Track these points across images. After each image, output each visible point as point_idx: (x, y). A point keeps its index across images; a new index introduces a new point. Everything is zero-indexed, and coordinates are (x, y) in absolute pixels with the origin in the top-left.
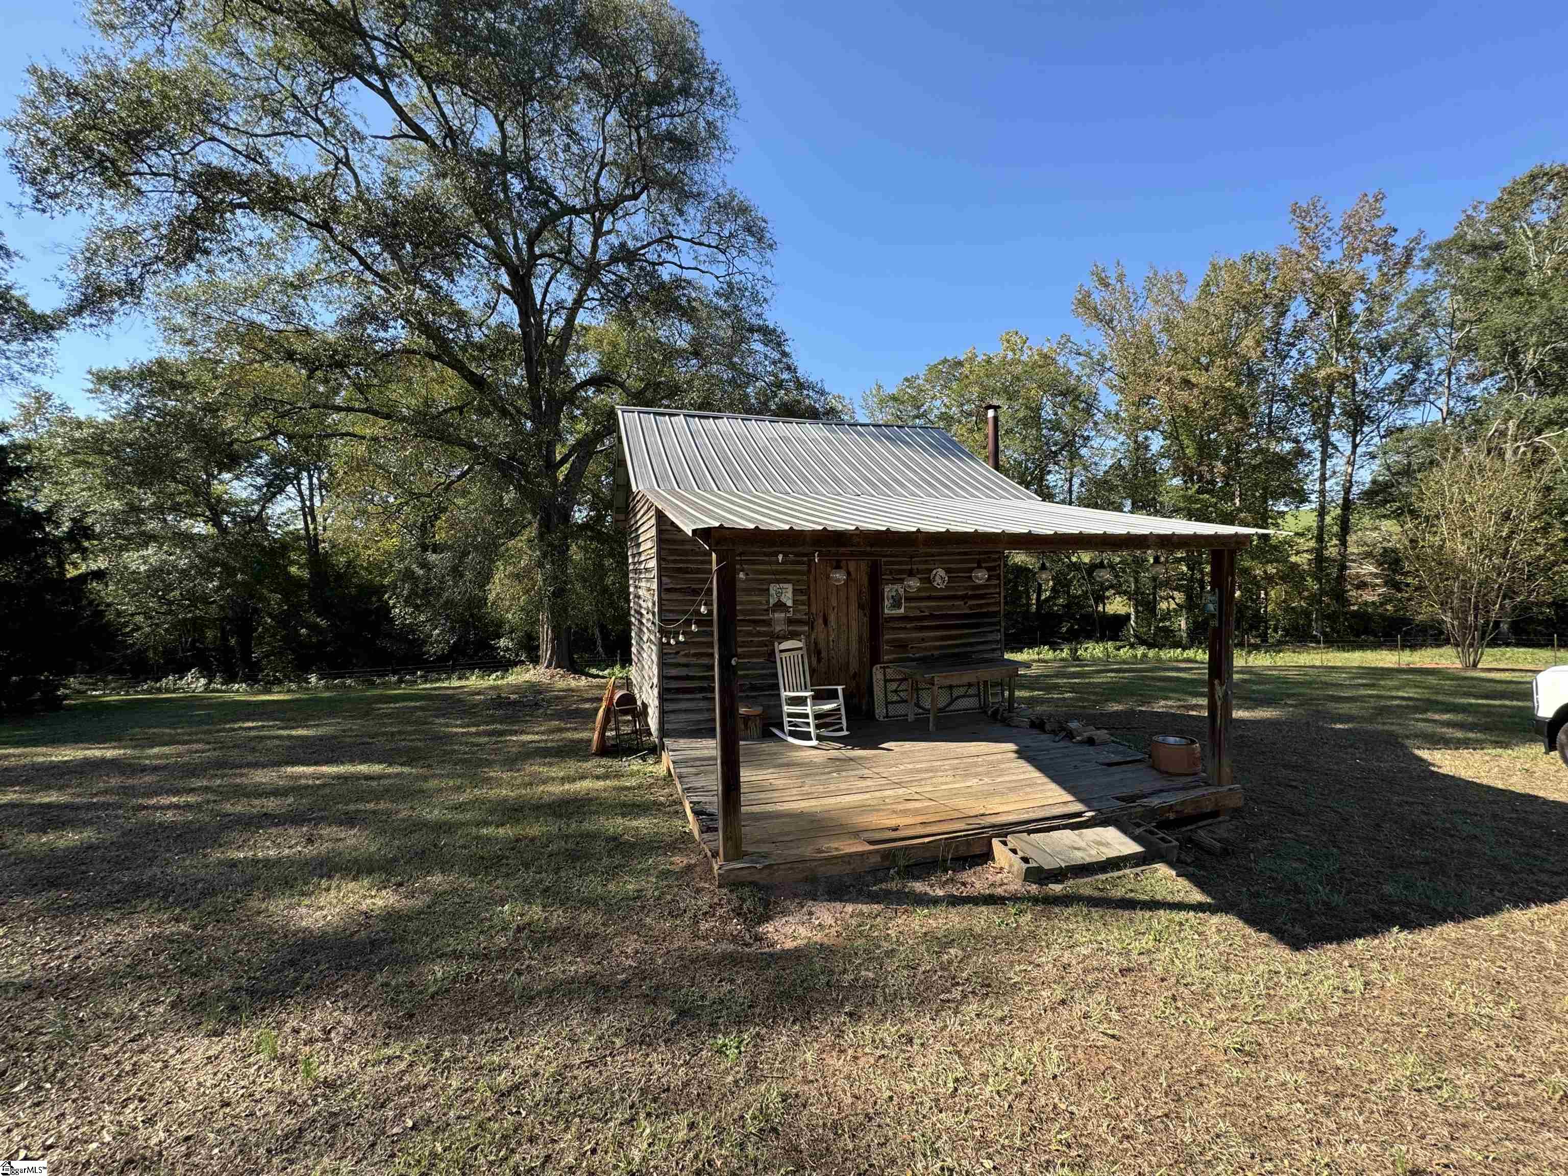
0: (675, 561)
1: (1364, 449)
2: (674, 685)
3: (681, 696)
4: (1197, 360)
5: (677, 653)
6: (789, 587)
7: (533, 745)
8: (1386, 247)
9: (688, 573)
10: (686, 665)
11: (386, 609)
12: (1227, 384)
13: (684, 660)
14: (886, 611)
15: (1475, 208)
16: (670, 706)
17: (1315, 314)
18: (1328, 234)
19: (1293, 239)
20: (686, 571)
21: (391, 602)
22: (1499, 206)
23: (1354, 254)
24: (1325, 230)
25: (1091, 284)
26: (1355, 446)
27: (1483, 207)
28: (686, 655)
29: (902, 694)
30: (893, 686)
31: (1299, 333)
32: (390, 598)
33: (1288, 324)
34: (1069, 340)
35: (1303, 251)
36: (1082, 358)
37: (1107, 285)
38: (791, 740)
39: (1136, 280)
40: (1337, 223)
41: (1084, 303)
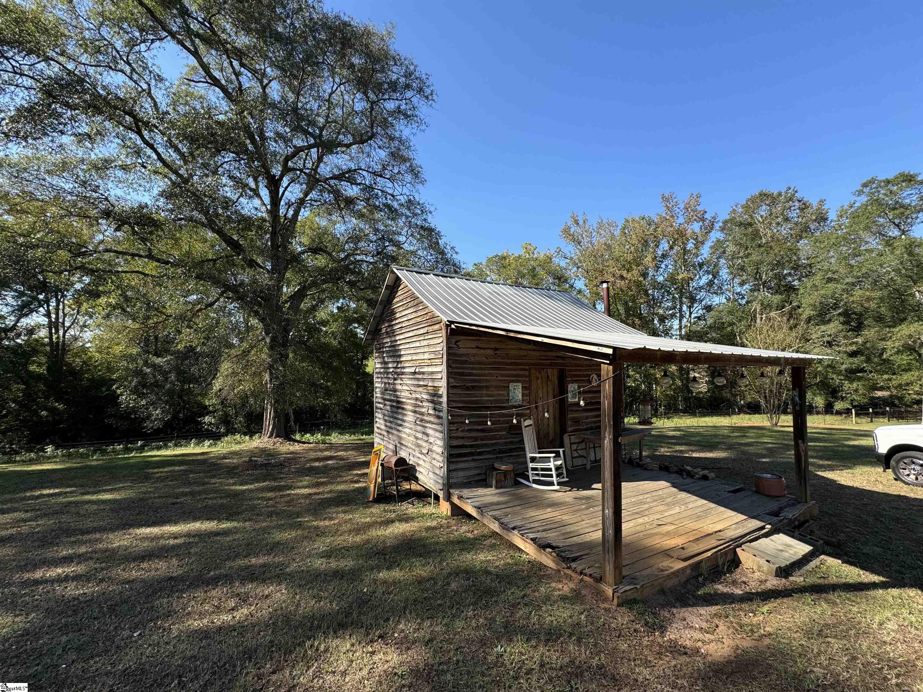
0: (457, 368)
1: (696, 315)
2: (455, 452)
3: (459, 459)
4: (624, 266)
5: (457, 429)
6: (520, 385)
7: (318, 497)
8: (703, 220)
9: (463, 376)
10: (462, 438)
11: (115, 397)
12: (640, 279)
13: (460, 434)
14: (569, 400)
15: (736, 206)
16: (453, 467)
17: (671, 248)
18: (678, 210)
19: (662, 211)
20: (462, 374)
21: (119, 391)
22: (746, 207)
23: (689, 221)
24: (676, 208)
25: (570, 222)
26: (691, 313)
27: (739, 206)
28: (462, 431)
29: (579, 452)
30: (574, 447)
31: (664, 256)
32: (117, 388)
33: (660, 253)
34: (560, 250)
35: (668, 217)
36: (568, 261)
37: (578, 224)
38: (534, 486)
39: (593, 222)
40: (682, 206)
41: (566, 232)
